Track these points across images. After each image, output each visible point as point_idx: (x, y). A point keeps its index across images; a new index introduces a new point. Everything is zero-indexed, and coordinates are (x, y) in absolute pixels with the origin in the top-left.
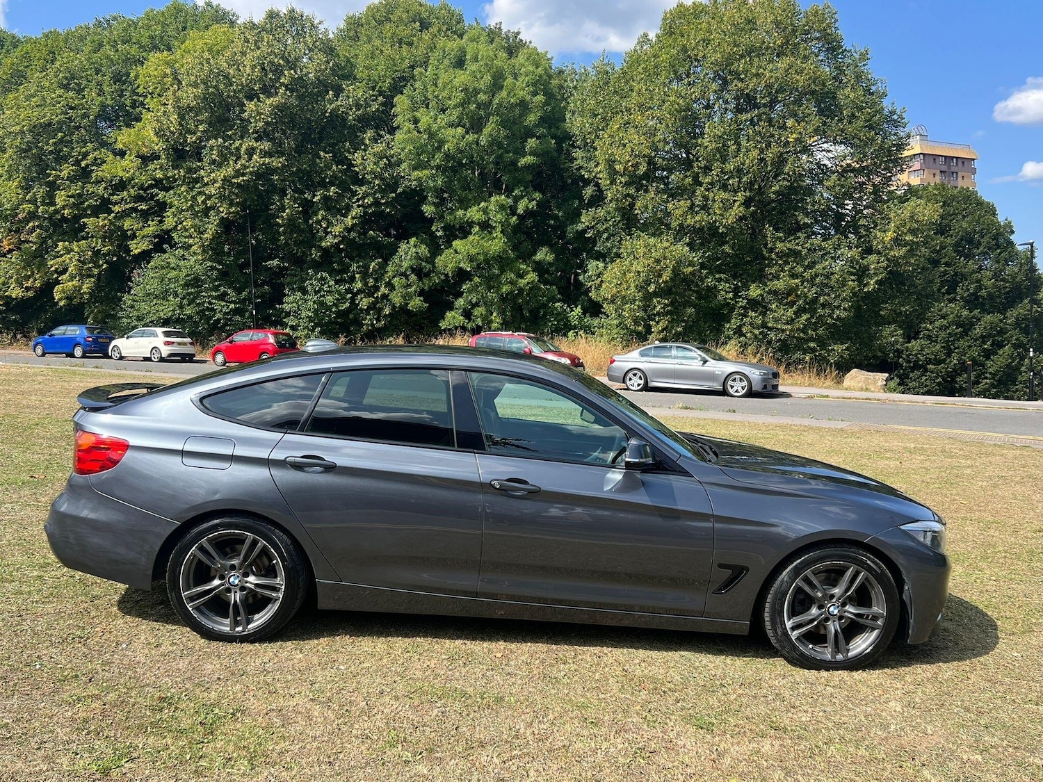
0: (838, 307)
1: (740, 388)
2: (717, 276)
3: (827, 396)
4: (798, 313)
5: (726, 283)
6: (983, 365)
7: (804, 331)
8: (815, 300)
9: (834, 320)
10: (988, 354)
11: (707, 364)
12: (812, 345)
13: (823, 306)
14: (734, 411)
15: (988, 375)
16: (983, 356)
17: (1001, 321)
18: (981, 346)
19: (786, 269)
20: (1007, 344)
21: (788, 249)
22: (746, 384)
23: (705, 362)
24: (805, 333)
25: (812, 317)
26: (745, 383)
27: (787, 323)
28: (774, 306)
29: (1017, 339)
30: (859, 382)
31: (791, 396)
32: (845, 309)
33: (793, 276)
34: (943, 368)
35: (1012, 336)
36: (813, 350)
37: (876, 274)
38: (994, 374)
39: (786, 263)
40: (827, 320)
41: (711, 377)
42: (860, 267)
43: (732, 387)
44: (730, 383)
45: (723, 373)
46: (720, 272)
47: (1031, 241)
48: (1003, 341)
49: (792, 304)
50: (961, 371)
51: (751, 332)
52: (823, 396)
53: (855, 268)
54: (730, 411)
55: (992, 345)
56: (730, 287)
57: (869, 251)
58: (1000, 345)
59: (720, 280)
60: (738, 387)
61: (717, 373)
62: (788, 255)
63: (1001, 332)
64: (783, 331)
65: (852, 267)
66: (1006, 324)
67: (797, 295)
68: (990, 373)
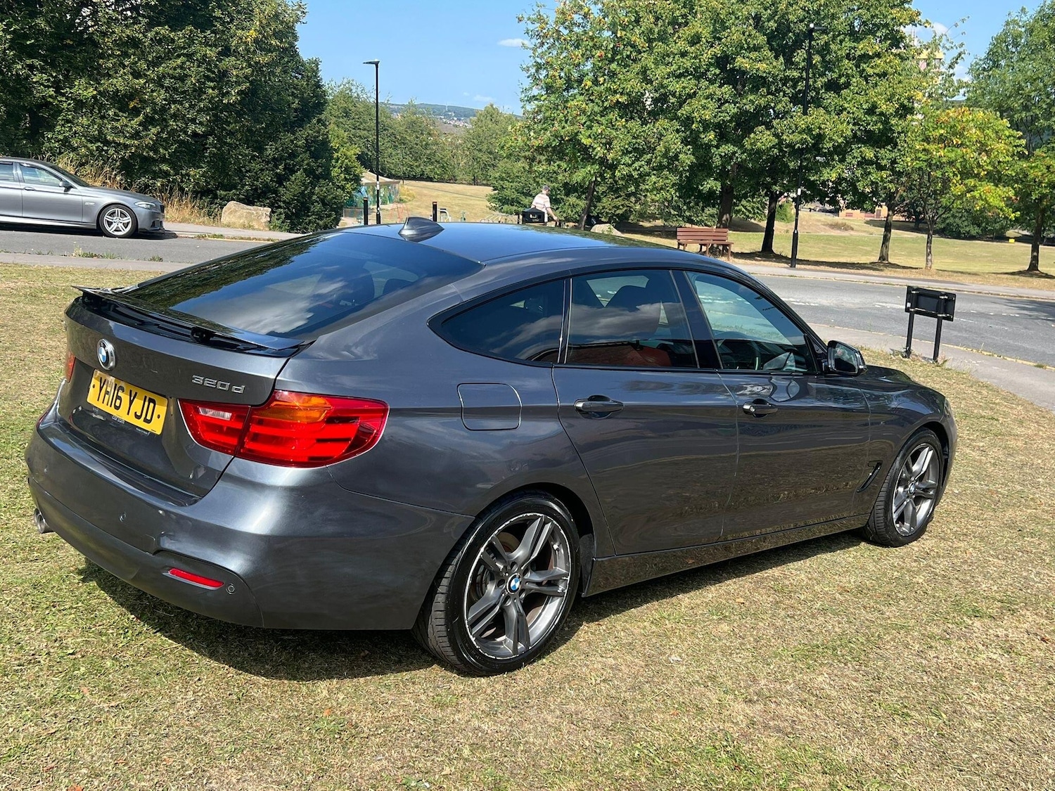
0: (193, 121)
1: (120, 225)
2: (29, 62)
3: (221, 236)
4: (146, 124)
5: (42, 73)
6: (276, 192)
7: (154, 148)
8: (164, 109)
9: (188, 136)
10: (281, 180)
11: (72, 191)
12: (165, 167)
13: (175, 116)
14: (161, 260)
15: (282, 204)
16: (276, 182)
17: (292, 141)
18: (273, 170)
19: (126, 63)
20: (299, 170)
21: (128, 36)
22: (130, 220)
23: (68, 188)
24: (156, 152)
25: (162, 131)
26: (128, 219)
27: (132, 137)
28: (111, 113)
29: (308, 164)
30: (240, 217)
31: (177, 237)
32: (201, 123)
33: (137, 75)
34: (235, 195)
35: (303, 161)
36: (167, 174)
37: (238, 83)
38: (288, 203)
39: (126, 55)
40: (180, 135)
41: (80, 209)
42: (219, 71)
43: (110, 224)
44: (107, 218)
45: (96, 203)
46: (31, 57)
47: (376, 60)
48: (294, 166)
49: (136, 111)
50: (254, 199)
51: (85, 147)
52: (215, 236)
53: (213, 73)
54: (153, 259)
55: (285, 169)
56: (48, 80)
57: (226, 52)
58: (291, 170)
59: (31, 67)
60: (119, 224)
61: (87, 204)
62: (125, 44)
63: (293, 155)
64: (126, 147)
65: (209, 70)
66: (296, 146)
67: (142, 101)
68: (284, 202)
